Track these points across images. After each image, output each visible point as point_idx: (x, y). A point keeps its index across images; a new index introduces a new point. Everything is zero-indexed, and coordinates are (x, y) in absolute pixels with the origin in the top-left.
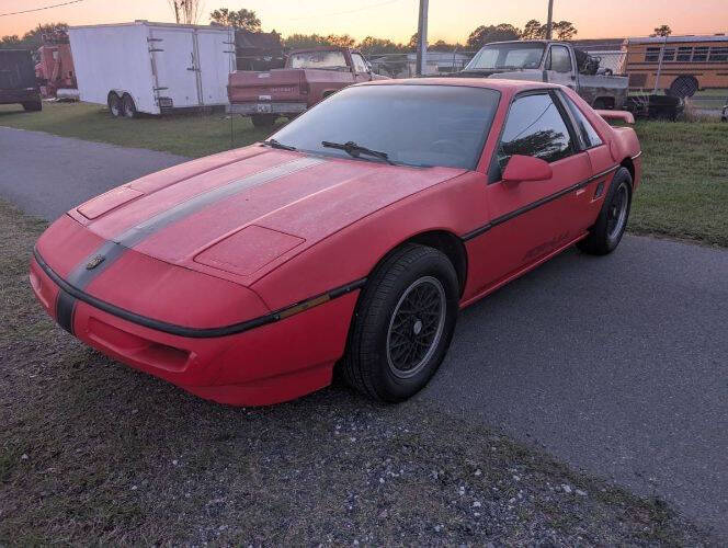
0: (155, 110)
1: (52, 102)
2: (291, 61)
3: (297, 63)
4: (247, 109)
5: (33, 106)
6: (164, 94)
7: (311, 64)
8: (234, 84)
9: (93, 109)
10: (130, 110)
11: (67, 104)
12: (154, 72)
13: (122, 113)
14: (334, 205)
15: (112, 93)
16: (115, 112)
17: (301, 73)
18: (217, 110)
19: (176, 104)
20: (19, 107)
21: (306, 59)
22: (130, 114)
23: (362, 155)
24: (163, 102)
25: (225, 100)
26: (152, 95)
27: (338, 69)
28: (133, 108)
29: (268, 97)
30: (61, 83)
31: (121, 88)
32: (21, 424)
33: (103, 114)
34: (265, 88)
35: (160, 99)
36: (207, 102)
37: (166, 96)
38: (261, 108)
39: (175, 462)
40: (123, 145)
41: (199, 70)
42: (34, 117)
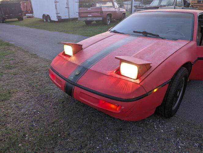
0: (56, 20)
1: (25, 18)
2: (96, 5)
3: (98, 5)
4: (84, 19)
5: (21, 19)
6: (59, 15)
7: (102, 6)
8: (81, 12)
9: (38, 19)
10: (49, 20)
11: (29, 18)
12: (56, 8)
13: (47, 21)
14: (153, 53)
15: (44, 15)
16: (45, 20)
17: (101, 8)
18: (74, 19)
19: (63, 18)
20: (17, 19)
21: (100, 4)
22: (49, 21)
23: (148, 35)
24: (59, 17)
25: (78, 16)
26: (56, 15)
27: (111, 7)
28: (50, 19)
29: (91, 16)
30: (27, 12)
31: (46, 14)
32: (53, 123)
33: (41, 21)
34: (90, 13)
35: (58, 17)
36: (71, 17)
37: (59, 16)
38: (89, 19)
39: (107, 138)
40: (50, 30)
41: (68, 8)
42: (21, 22)
